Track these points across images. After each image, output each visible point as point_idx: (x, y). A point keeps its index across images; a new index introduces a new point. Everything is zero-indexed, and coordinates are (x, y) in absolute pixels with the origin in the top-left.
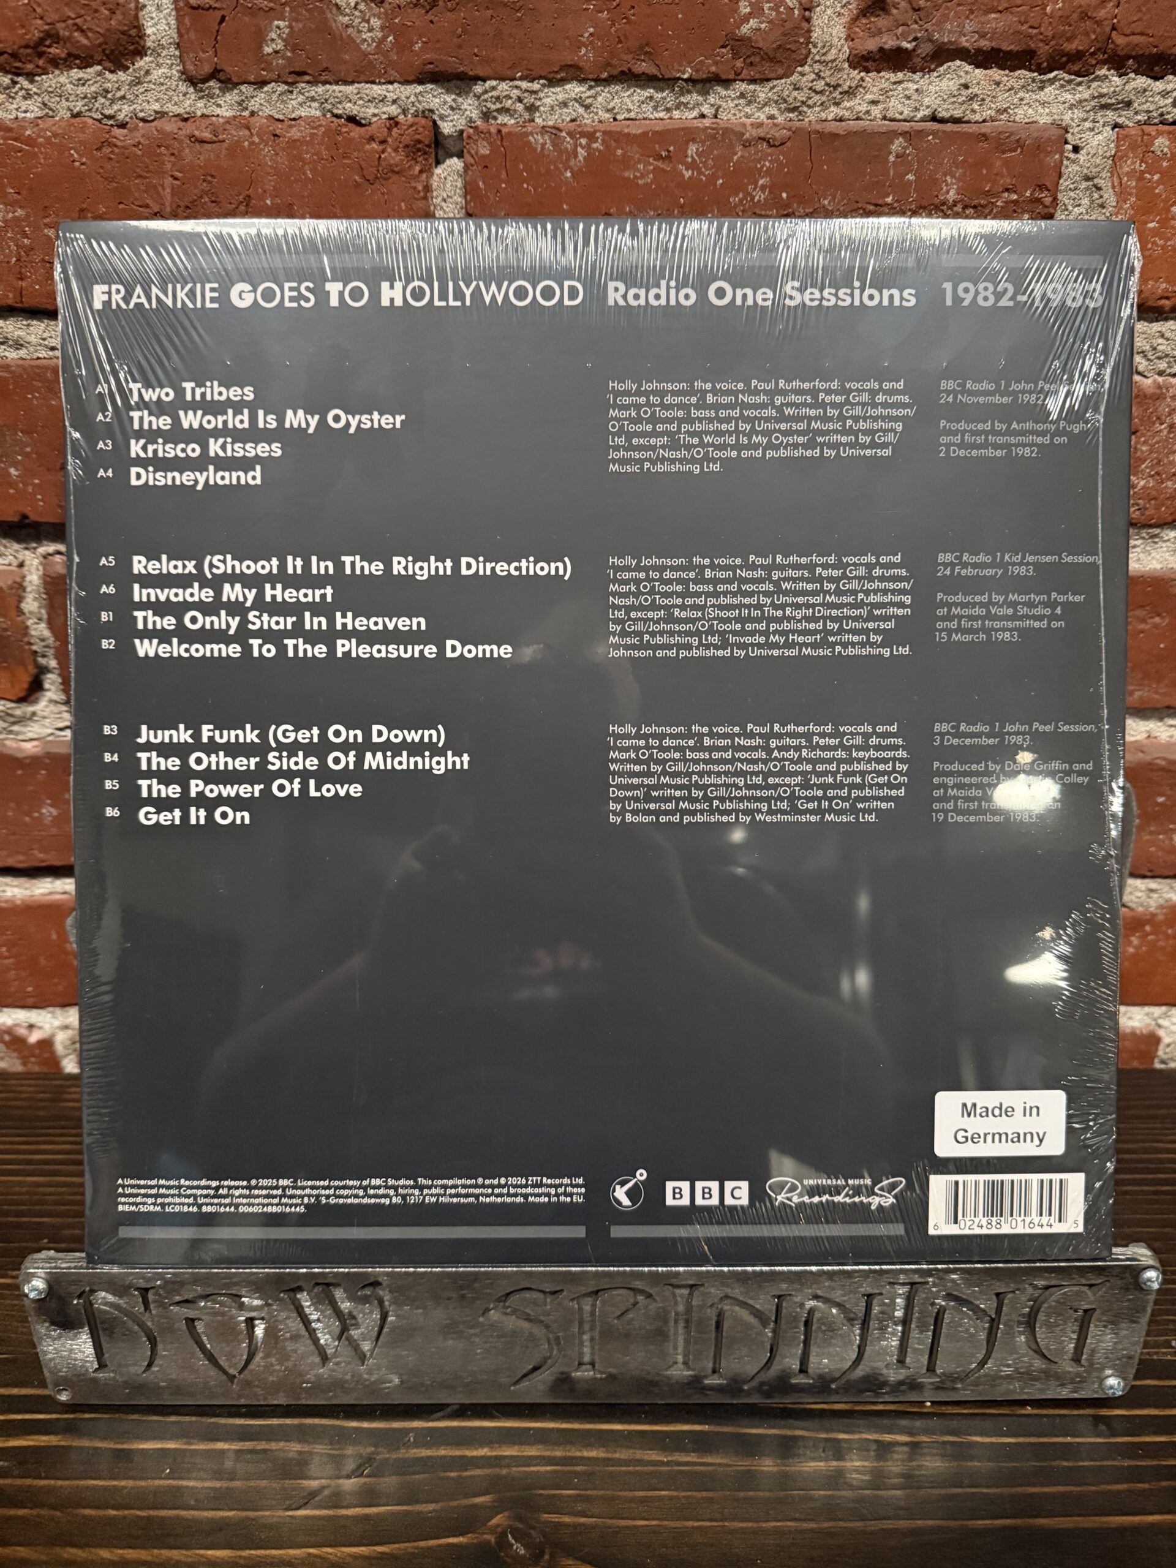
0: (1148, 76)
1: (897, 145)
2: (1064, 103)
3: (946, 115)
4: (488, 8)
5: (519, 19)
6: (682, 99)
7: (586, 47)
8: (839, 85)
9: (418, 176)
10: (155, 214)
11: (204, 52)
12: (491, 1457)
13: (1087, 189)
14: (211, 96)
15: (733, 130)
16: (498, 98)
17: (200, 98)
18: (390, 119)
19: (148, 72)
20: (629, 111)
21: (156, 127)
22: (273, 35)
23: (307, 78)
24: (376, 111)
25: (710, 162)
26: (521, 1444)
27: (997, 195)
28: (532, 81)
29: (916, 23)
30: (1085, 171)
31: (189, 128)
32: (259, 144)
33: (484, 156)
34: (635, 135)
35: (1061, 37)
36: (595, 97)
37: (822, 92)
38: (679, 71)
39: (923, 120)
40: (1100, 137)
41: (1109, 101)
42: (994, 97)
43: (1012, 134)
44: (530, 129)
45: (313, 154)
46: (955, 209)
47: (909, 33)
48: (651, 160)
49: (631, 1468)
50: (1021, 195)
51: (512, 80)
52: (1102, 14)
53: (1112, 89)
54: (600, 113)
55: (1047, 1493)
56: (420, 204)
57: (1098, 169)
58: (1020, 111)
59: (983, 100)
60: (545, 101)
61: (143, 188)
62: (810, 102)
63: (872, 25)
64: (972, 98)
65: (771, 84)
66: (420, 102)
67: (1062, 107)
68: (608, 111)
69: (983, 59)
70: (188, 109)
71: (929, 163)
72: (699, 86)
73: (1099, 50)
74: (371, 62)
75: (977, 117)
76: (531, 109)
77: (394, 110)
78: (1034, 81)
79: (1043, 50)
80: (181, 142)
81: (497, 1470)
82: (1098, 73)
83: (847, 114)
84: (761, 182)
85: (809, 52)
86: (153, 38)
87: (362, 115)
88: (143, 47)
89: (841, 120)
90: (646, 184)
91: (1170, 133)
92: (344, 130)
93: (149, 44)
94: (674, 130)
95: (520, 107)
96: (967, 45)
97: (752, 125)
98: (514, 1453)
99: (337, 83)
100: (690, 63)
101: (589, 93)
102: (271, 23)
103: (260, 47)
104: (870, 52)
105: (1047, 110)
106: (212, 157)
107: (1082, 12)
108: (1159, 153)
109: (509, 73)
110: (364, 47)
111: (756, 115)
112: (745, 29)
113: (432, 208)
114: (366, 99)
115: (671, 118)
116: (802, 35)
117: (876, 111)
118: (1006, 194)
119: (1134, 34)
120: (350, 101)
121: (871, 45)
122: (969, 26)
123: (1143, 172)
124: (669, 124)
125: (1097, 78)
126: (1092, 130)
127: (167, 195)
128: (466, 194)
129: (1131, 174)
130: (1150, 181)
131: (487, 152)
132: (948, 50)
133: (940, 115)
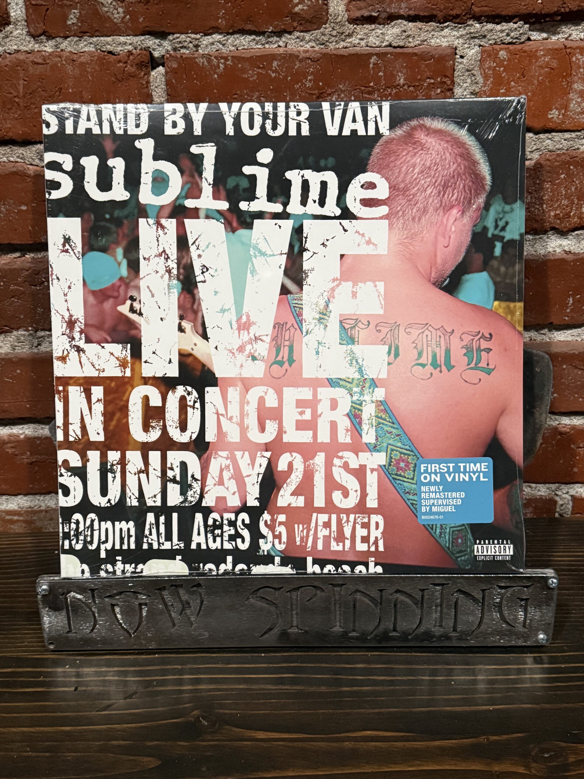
0: (493, 23)
1: (373, 60)
2: (454, 36)
3: (395, 44)
5: (189, 7)
6: (269, 40)
7: (221, 19)
8: (343, 32)
9: (143, 77)
10: (15, 97)
11: (39, 24)
13: (469, 75)
14: (42, 42)
15: (294, 54)
16: (180, 42)
17: (37, 43)
18: (129, 52)
19: (11, 33)
20: (244, 45)
21: (16, 59)
22: (72, 16)
23: (88, 34)
24: (122, 49)
25: (284, 69)
26: (207, 684)
27: (425, 81)
28: (196, 34)
29: (378, 4)
30: (467, 67)
31: (31, 57)
32: (66, 64)
33: (174, 68)
34: (247, 58)
35: (447, 9)
36: (227, 40)
37: (336, 36)
38: (266, 28)
39: (386, 46)
40: (473, 51)
41: (475, 35)
42: (419, 35)
43: (428, 52)
44: (196, 56)
45: (92, 69)
46: (404, 87)
47: (375, 9)
48: (255, 69)
50: (435, 80)
51: (187, 33)
53: (476, 30)
54: (230, 47)
55: (452, 698)
56: (145, 90)
57: (473, 66)
58: (433, 41)
59: (414, 37)
60: (203, 42)
61: (9, 85)
62: (330, 41)
63: (358, 5)
64: (409, 36)
65: (311, 33)
66: (143, 44)
67: (453, 38)
68: (233, 46)
69: (412, 19)
70: (31, 48)
71: (390, 67)
72: (278, 34)
73: (467, 13)
74: (118, 27)
75: (412, 45)
76: (197, 46)
77: (130, 48)
78: (438, 27)
79: (440, 14)
80: (27, 64)
81: (195, 694)
82: (468, 23)
83: (349, 45)
84: (309, 78)
85: (328, 19)
86: (14, 17)
87: (115, 51)
88: (9, 21)
89: (346, 48)
90: (254, 80)
91: (506, 49)
92: (107, 57)
93: (12, 20)
94: (266, 55)
95: (191, 45)
96: (403, 13)
97: (304, 51)
99: (103, 36)
100: (271, 26)
101: (224, 39)
102: (71, 11)
103: (65, 22)
104: (357, 17)
105: (446, 40)
106: (43, 70)
108: (502, 58)
109: (184, 31)
110: (115, 20)
111: (305, 46)
112: (297, 9)
113: (150, 91)
114: (117, 43)
115: (264, 48)
116: (324, 12)
117: (363, 43)
118: (428, 80)
119: (482, 7)
120: (109, 45)
121: (358, 14)
122: (403, 5)
123: (495, 67)
124: (264, 51)
125: (468, 25)
126: (469, 47)
127: (21, 88)
128: (167, 85)
129: (489, 68)
130: (499, 71)
131: (176, 66)
132: (395, 16)
133: (393, 45)
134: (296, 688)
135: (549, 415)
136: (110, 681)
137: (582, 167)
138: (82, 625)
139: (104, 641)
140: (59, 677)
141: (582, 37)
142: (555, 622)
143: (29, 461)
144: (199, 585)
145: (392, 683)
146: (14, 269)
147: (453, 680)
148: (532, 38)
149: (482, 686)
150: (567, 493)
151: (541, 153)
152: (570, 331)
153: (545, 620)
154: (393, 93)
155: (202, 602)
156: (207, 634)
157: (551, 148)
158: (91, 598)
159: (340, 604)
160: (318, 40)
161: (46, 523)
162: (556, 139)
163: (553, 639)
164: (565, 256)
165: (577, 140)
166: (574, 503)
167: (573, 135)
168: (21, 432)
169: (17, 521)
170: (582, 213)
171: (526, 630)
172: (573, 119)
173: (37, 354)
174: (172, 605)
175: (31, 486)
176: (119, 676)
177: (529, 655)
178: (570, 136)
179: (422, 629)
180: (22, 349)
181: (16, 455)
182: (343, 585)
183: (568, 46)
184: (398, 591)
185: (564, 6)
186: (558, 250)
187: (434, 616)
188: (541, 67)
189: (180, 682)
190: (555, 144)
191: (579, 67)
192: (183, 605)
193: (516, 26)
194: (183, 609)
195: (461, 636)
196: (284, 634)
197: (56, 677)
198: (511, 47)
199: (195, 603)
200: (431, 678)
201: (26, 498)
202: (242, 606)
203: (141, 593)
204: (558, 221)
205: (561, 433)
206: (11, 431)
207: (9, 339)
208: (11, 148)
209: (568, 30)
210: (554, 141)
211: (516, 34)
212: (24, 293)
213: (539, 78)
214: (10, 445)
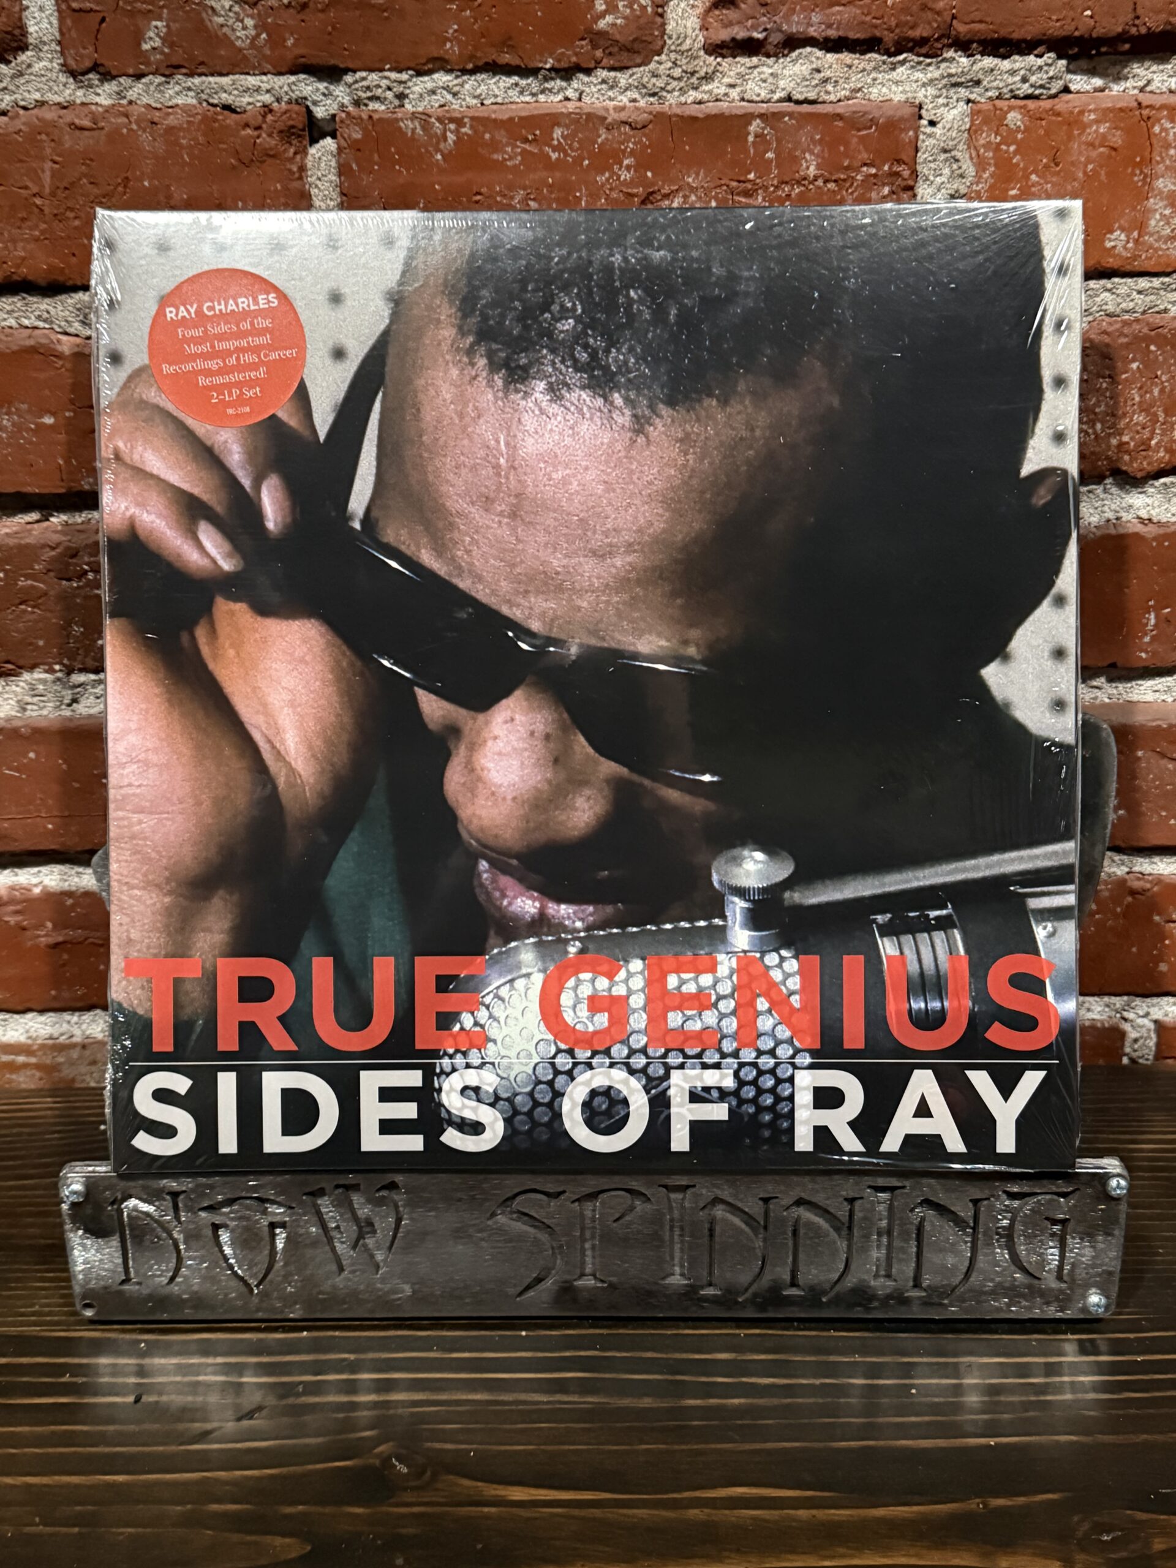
0: (995, 56)
1: (755, 126)
2: (917, 81)
3: (797, 96)
4: (356, 8)
5: (387, 18)
6: (547, 85)
7: (451, 42)
8: (695, 72)
9: (294, 158)
10: (34, 195)
11: (85, 48)
13: (946, 160)
14: (90, 86)
15: (595, 114)
16: (368, 88)
17: (82, 87)
18: (265, 106)
19: (29, 66)
20: (496, 96)
21: (38, 118)
22: (151, 34)
23: (184, 71)
24: (251, 100)
25: (576, 145)
27: (858, 170)
28: (400, 71)
29: (764, 15)
30: (942, 144)
31: (69, 116)
32: (137, 130)
33: (356, 141)
34: (502, 121)
35: (904, 26)
36: (462, 85)
37: (679, 79)
38: (541, 61)
39: (780, 100)
40: (955, 112)
41: (959, 80)
42: (847, 78)
43: (865, 113)
44: (400, 115)
45: (190, 140)
46: (816, 183)
47: (759, 25)
48: (518, 143)
50: (878, 169)
51: (382, 70)
52: (941, 4)
53: (960, 70)
54: (468, 99)
56: (296, 184)
57: (955, 142)
58: (875, 90)
59: (836, 82)
60: (413, 89)
61: (23, 171)
62: (669, 88)
63: (724, 17)
64: (826, 81)
65: (630, 72)
66: (293, 91)
67: (914, 85)
68: (475, 97)
69: (834, 45)
70: (68, 98)
71: (788, 142)
72: (563, 73)
73: (943, 36)
74: (245, 56)
75: (832, 98)
76: (401, 96)
77: (267, 98)
78: (884, 63)
79: (889, 38)
80: (61, 130)
81: (384, 1412)
82: (945, 55)
83: (706, 97)
84: (626, 162)
85: (665, 43)
86: (35, 35)
87: (237, 104)
88: (26, 43)
89: (700, 103)
90: (515, 166)
91: (1021, 107)
93: (31, 40)
94: (539, 115)
95: (389, 95)
96: (815, 34)
97: (615, 108)
99: (212, 75)
100: (551, 55)
101: (456, 82)
102: (149, 23)
103: (139, 45)
104: (723, 42)
105: (901, 89)
106: (91, 143)
107: (922, 4)
108: (1012, 126)
109: (377, 65)
110: (239, 43)
111: (619, 99)
112: (602, 24)
113: (307, 186)
114: (241, 89)
115: (537, 101)
116: (657, 29)
117: (734, 94)
118: (865, 169)
119: (973, 22)
120: (225, 92)
121: (724, 35)
122: (815, 18)
123: (999, 144)
124: (535, 108)
125: (944, 60)
127: (47, 177)
128: (340, 175)
129: (987, 146)
130: (1007, 152)
131: (359, 136)
132: (798, 39)
133: (795, 98)
134: (590, 1399)
135: (1109, 853)
136: (208, 1385)
137: (1172, 348)
138: (151, 1268)
139: (198, 1301)
140: (103, 1375)
141: (1173, 87)
142: (1122, 1271)
143: (50, 941)
144: (392, 1186)
145: (789, 1391)
146: (27, 545)
147: (913, 1386)
148: (1073, 87)
149: (973, 1399)
150: (1147, 1015)
151: (1090, 318)
152: (1149, 683)
153: (1101, 1265)
154: (793, 195)
155: (399, 1221)
156: (408, 1290)
157: (1110, 308)
158: (171, 1212)
159: (682, 1229)
161: (84, 1069)
162: (1123, 290)
163: (1118, 1305)
164: (1139, 528)
165: (1162, 293)
166: (1159, 1036)
167: (1156, 282)
168: (35, 881)
169: (25, 1066)
170: (1173, 441)
171: (1063, 1286)
172: (1156, 250)
173: (70, 719)
174: (338, 1227)
175: (53, 992)
176: (226, 1374)
177: (1070, 1336)
178: (1149, 285)
179: (850, 1281)
180: (41, 708)
181: (24, 929)
182: (688, 1187)
183: (1144, 104)
184: (800, 1202)
185: (1137, 22)
186: (1126, 516)
187: (875, 1254)
188: (1091, 145)
189: (351, 1387)
190: (1119, 300)
191: (1168, 146)
192: (360, 1228)
193: (1040, 62)
194: (361, 1236)
195: (929, 1296)
196: (567, 1291)
197: (97, 1374)
198: (1031, 104)
199: (384, 1223)
200: (869, 1382)
201: (43, 1018)
202: (480, 1231)
203: (273, 1202)
204: (1126, 458)
205: (1133, 892)
206: (14, 879)
207: (14, 688)
208: (24, 299)
209: (1144, 73)
210: (1118, 295)
211: (1041, 79)
212: (45, 594)
213: (1086, 166)
214: (12, 908)
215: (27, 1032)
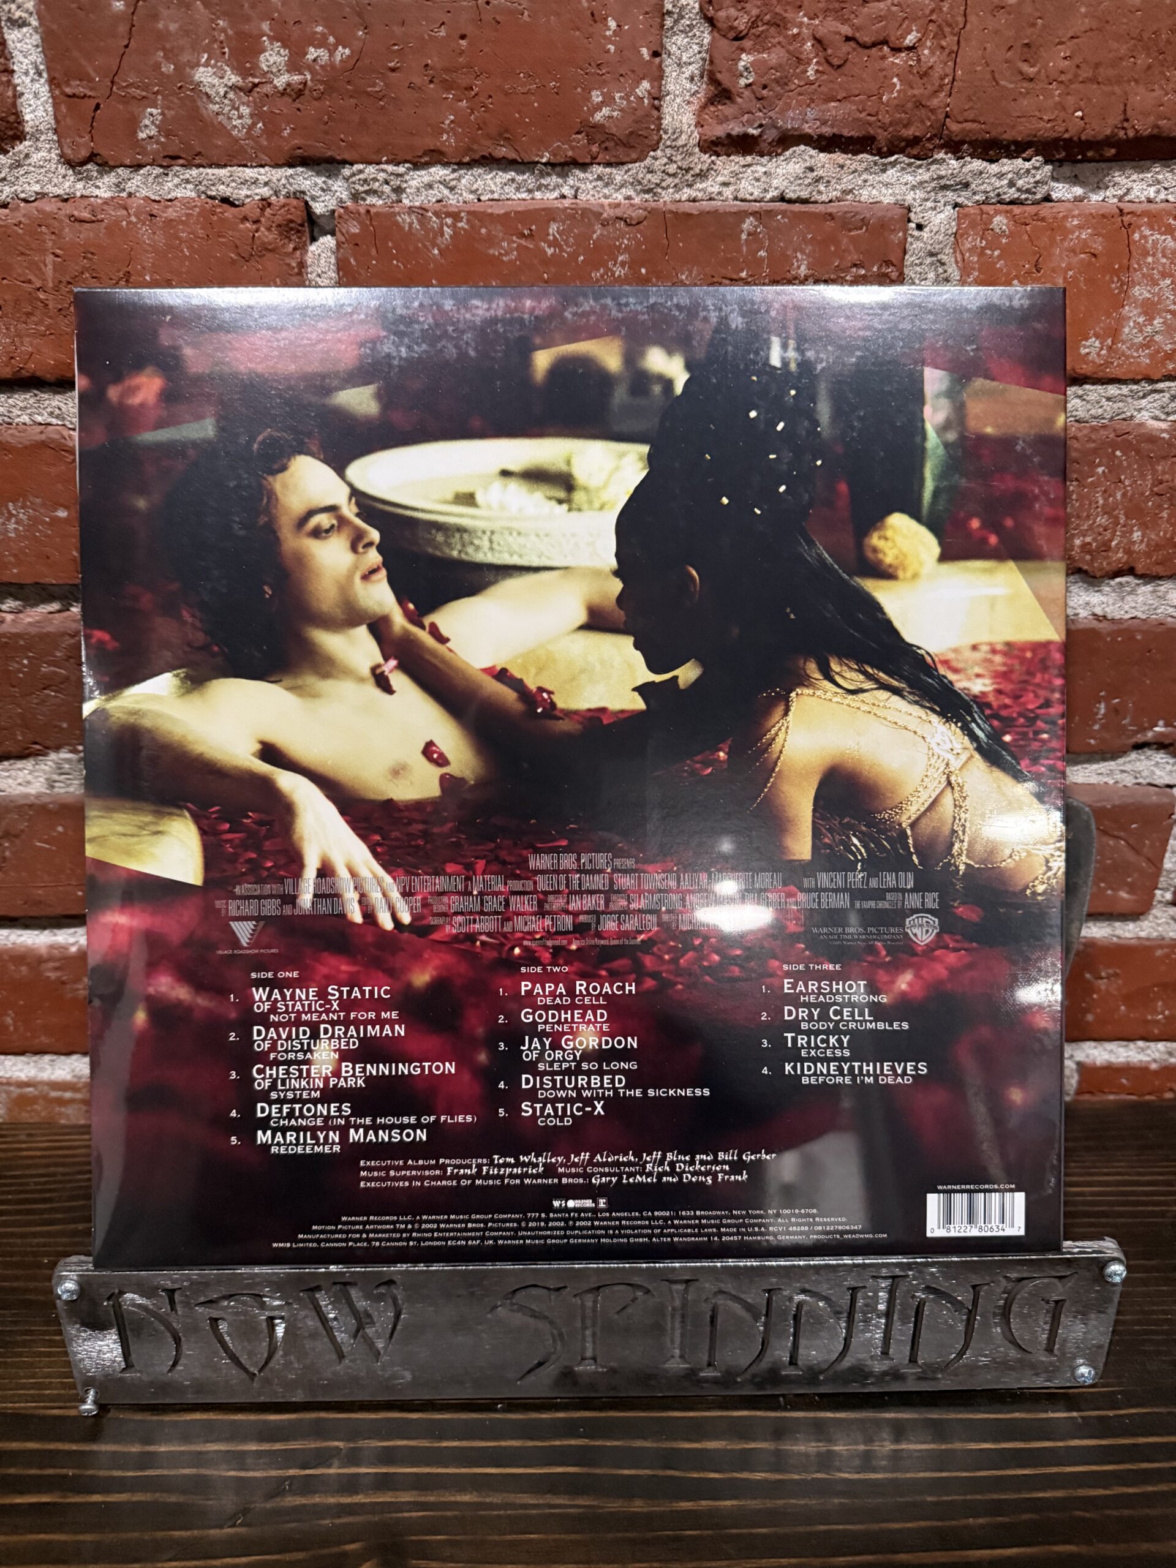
0: (983, 160)
1: (748, 224)
2: (906, 184)
3: (791, 195)
4: (351, 96)
5: (383, 107)
6: (543, 181)
7: (448, 133)
8: (690, 169)
9: (292, 253)
10: (38, 289)
11: (81, 137)
12: (364, 1504)
13: (932, 264)
14: (89, 178)
15: (590, 210)
16: (365, 181)
17: (79, 180)
18: (263, 199)
19: (27, 156)
20: (492, 192)
21: (36, 208)
22: (147, 122)
23: (181, 161)
24: (249, 193)
25: (571, 240)
26: (397, 1490)
27: (846, 270)
28: (397, 164)
29: (761, 111)
30: (929, 247)
31: (68, 208)
32: (137, 223)
33: (354, 235)
34: (498, 215)
35: (897, 124)
36: (459, 179)
37: (674, 175)
38: (538, 155)
39: (772, 200)
40: (942, 216)
41: (948, 182)
42: (839, 179)
43: (857, 213)
44: (397, 209)
45: (189, 233)
46: (806, 283)
47: (755, 121)
48: (514, 238)
49: (502, 1512)
50: (867, 271)
51: (378, 164)
52: (935, 102)
53: (950, 171)
54: (465, 194)
55: (908, 1529)
56: (295, 279)
57: (941, 246)
58: (865, 192)
59: (828, 182)
60: (411, 183)
61: (25, 264)
62: (664, 184)
63: (720, 113)
64: (818, 180)
65: (626, 167)
66: (291, 184)
67: (904, 188)
68: (472, 192)
69: (827, 144)
70: (67, 191)
71: (780, 241)
72: (558, 169)
73: (935, 135)
74: (242, 147)
75: (824, 198)
76: (398, 190)
77: (266, 192)
78: (876, 164)
79: (882, 135)
80: (60, 221)
81: (370, 1517)
82: (936, 156)
83: (700, 195)
84: (620, 258)
85: (661, 138)
86: (31, 123)
87: (235, 196)
88: (22, 132)
89: (694, 200)
90: (510, 261)
91: (1007, 212)
92: (218, 210)
93: (27, 129)
94: (536, 210)
95: (387, 189)
96: (810, 131)
97: (610, 205)
98: (390, 1500)
99: (210, 166)
100: (547, 148)
101: (453, 176)
102: (144, 110)
103: (135, 133)
104: (718, 138)
105: (890, 191)
106: (91, 234)
107: (915, 102)
108: (998, 231)
109: (374, 157)
110: (235, 132)
111: (614, 196)
112: (598, 117)
113: (307, 283)
114: (239, 181)
115: (533, 199)
116: (653, 123)
117: (728, 192)
118: (854, 270)
119: (966, 121)
120: (223, 183)
121: (719, 131)
122: (810, 114)
123: (984, 249)
124: (531, 204)
125: (935, 162)
126: (934, 209)
127: (49, 270)
128: (339, 269)
129: (973, 250)
130: (991, 256)
131: (357, 231)
132: (792, 136)
133: (788, 196)
137: (1138, 452)
139: (198, 1387)
141: (1152, 195)
144: (391, 1283)
146: (48, 634)
148: (1054, 196)
152: (1095, 766)
155: (398, 1315)
156: (408, 1376)
157: (1081, 414)
158: (168, 1305)
159: (683, 1317)
160: (640, 183)
162: (1092, 397)
164: (1095, 624)
165: (1129, 400)
166: (1081, 1075)
167: (1125, 389)
168: (72, 940)
170: (1132, 543)
171: (1055, 1359)
172: (1127, 357)
174: (336, 1319)
178: (1118, 392)
179: (848, 1361)
180: (68, 786)
181: (63, 983)
183: (1125, 211)
185: (1126, 125)
186: (1083, 613)
188: (1073, 251)
190: (1089, 407)
191: (1146, 253)
192: (359, 1321)
193: (1028, 165)
194: (360, 1327)
195: (924, 1371)
196: (567, 1376)
198: (1017, 210)
199: (383, 1317)
202: (481, 1324)
204: (1088, 557)
206: (54, 939)
207: (43, 767)
208: (36, 395)
209: (1125, 181)
210: (1088, 402)
211: (1028, 183)
212: (67, 679)
213: (1066, 273)
214: (51, 965)
215: (73, 1071)
